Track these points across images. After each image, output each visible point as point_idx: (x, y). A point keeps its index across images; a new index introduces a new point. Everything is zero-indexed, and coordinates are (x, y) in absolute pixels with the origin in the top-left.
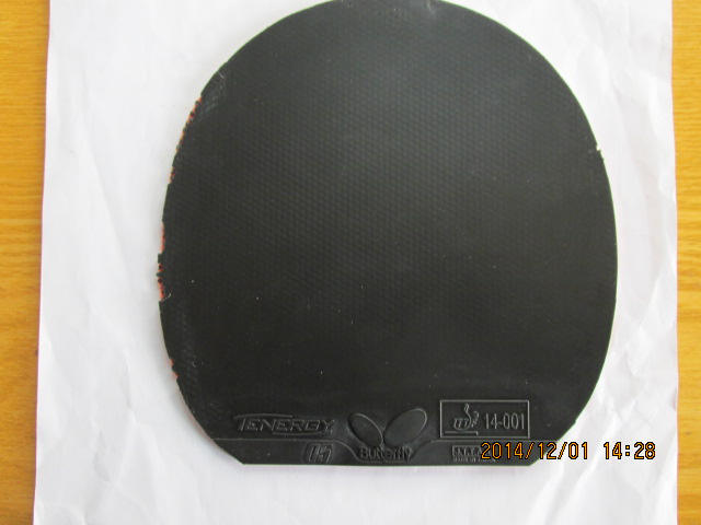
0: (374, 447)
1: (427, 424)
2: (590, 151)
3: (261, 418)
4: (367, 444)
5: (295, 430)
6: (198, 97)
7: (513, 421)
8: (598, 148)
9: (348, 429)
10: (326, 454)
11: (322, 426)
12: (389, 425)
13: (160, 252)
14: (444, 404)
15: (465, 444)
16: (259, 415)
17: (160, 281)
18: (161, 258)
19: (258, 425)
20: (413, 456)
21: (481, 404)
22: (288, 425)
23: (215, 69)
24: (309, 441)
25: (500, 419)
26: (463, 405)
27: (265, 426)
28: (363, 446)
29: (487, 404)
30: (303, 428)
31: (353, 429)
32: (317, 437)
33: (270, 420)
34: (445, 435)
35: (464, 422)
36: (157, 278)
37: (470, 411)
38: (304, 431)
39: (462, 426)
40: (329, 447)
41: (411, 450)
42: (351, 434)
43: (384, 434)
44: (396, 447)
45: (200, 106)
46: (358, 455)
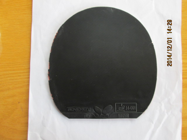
0: (100, 114)
1: (112, 109)
2: (150, 43)
3: (73, 108)
4: (98, 114)
5: (81, 110)
6: (57, 32)
7: (133, 108)
8: (152, 42)
9: (93, 110)
10: (88, 116)
11: (87, 109)
12: (103, 109)
13: (49, 69)
14: (116, 104)
15: (121, 113)
16: (73, 107)
17: (49, 76)
18: (49, 70)
19: (72, 109)
20: (109, 116)
21: (125, 104)
22: (79, 109)
23: (61, 25)
24: (84, 113)
25: (130, 107)
26: (121, 104)
27: (74, 110)
28: (97, 114)
29: (126, 104)
30: (83, 110)
31: (95, 110)
32: (86, 112)
33: (75, 108)
34: (116, 111)
35: (121, 108)
36: (48, 75)
37: (123, 106)
38: (83, 111)
39: (121, 109)
40: (89, 114)
41: (109, 115)
42: (94, 111)
43: (102, 111)
44: (105, 114)
45: (57, 34)
46: (96, 116)
